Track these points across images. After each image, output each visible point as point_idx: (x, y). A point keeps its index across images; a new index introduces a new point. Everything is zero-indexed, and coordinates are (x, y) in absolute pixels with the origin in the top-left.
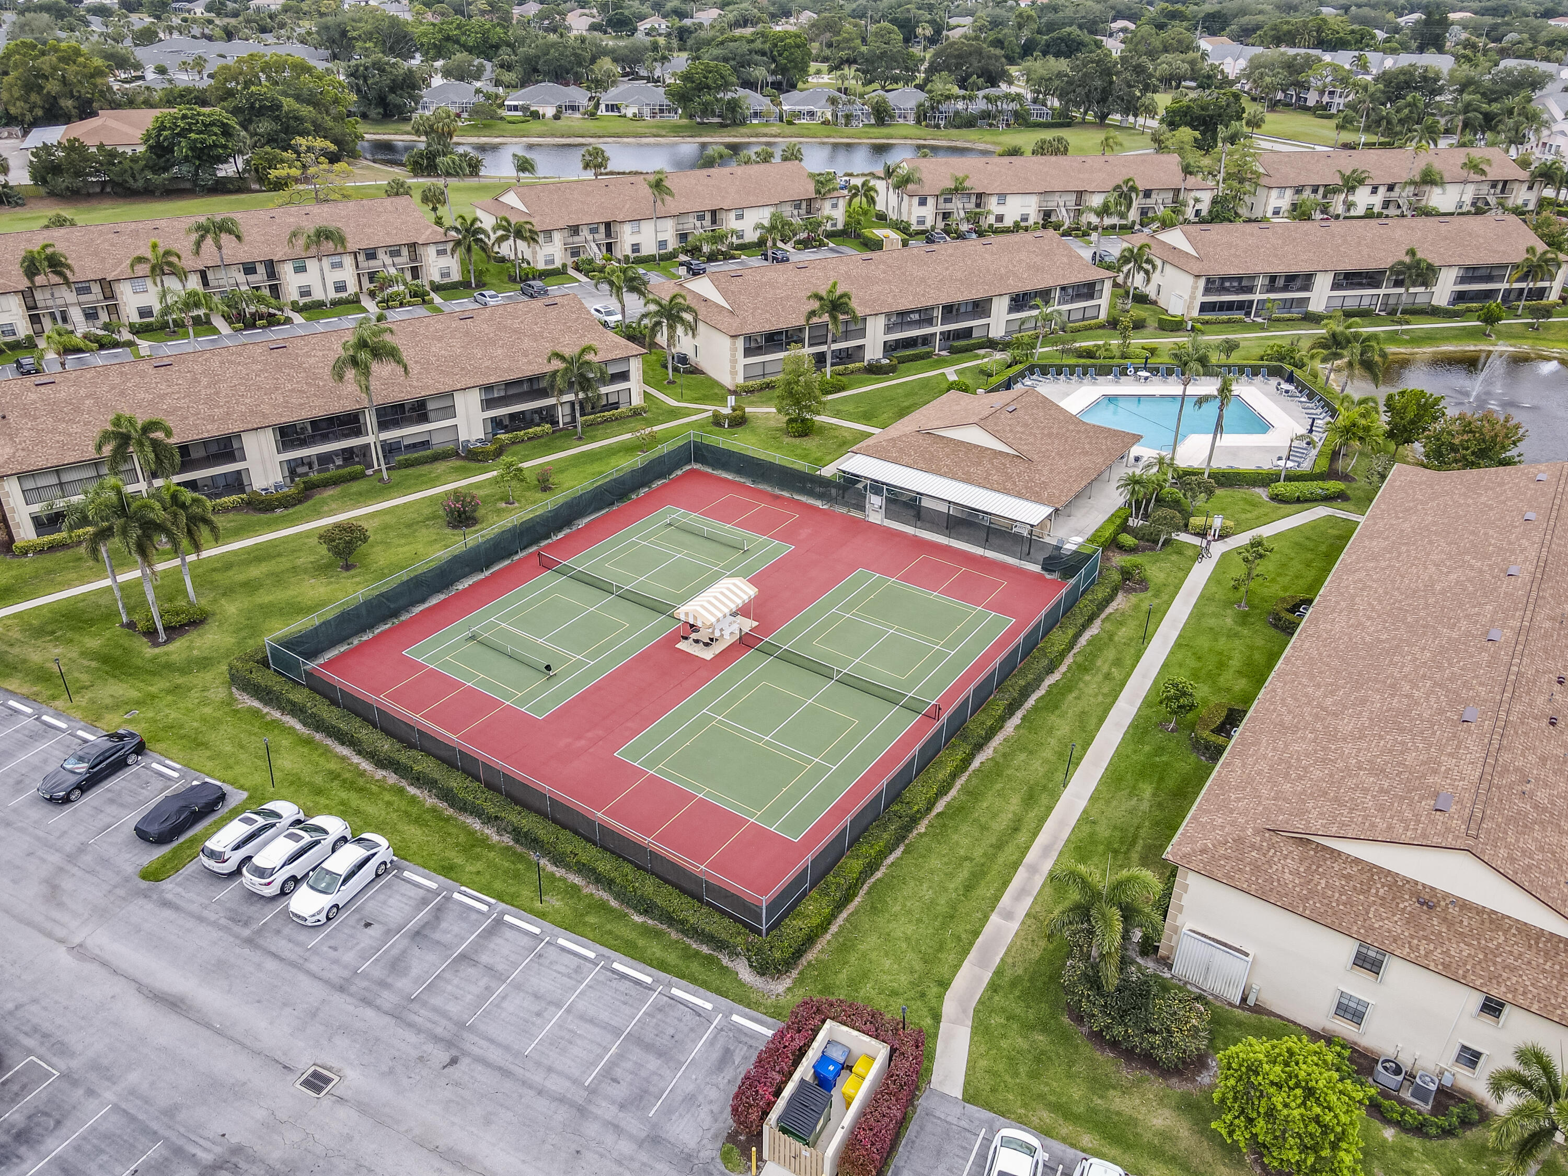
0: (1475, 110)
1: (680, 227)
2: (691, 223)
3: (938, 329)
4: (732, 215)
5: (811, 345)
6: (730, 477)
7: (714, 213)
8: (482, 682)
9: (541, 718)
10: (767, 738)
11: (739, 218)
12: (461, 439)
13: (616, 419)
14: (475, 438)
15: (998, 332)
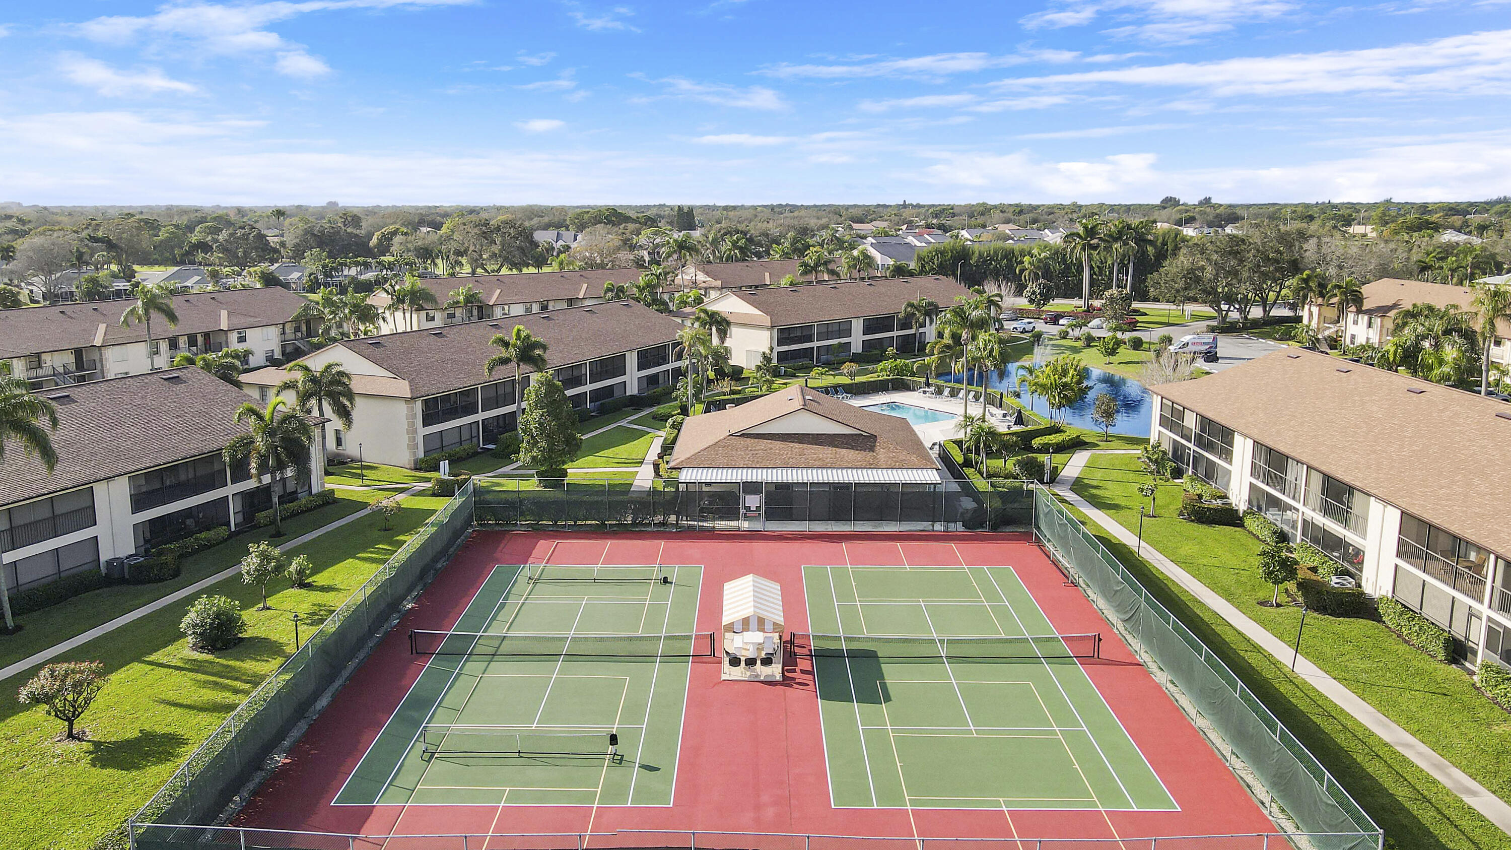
3: (588, 388)
4: (234, 337)
5: (484, 409)
7: (207, 336)
8: (515, 796)
9: (671, 805)
10: (972, 727)
11: (242, 339)
12: (103, 558)
13: (303, 512)
14: (122, 554)
15: (632, 389)
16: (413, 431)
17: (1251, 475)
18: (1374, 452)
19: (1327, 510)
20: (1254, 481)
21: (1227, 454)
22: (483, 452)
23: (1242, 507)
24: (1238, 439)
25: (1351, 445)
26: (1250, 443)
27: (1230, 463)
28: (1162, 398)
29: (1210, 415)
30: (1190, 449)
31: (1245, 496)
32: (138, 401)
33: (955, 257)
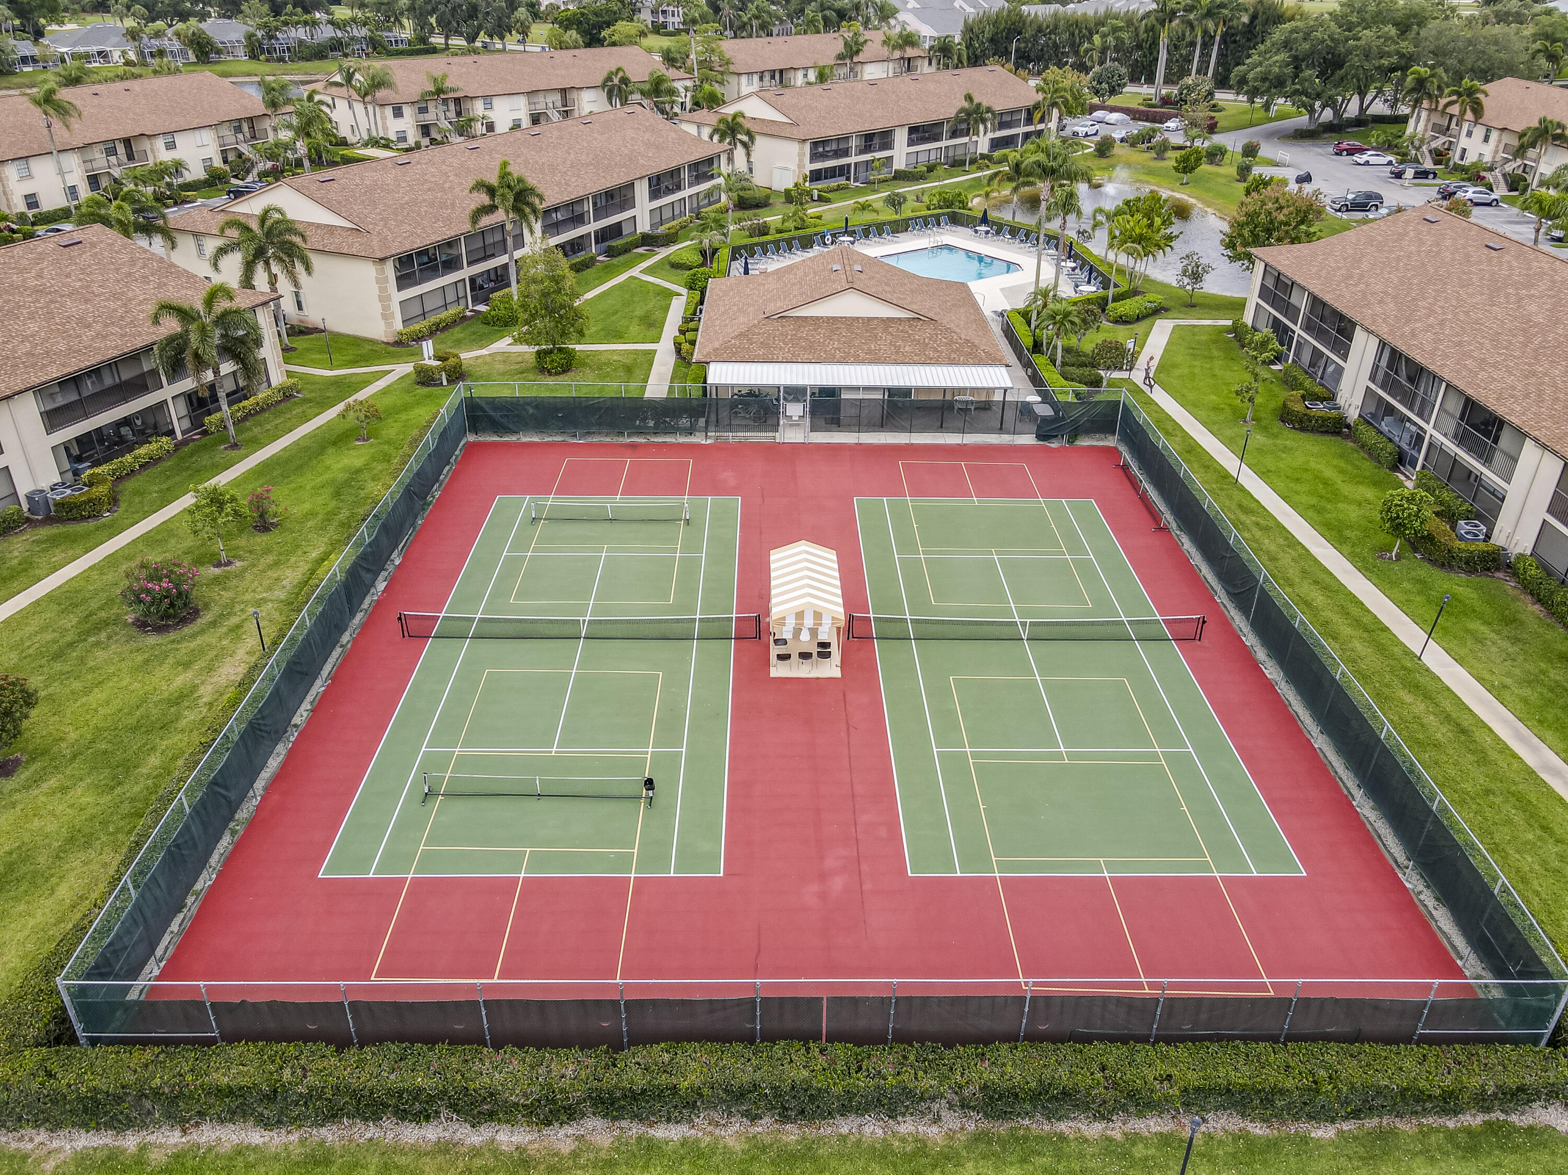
0: (829, 8)
1: (89, 166)
2: (100, 161)
3: (591, 227)
4: (160, 143)
5: (470, 264)
6: (536, 439)
7: (127, 142)
8: (537, 861)
9: (721, 875)
10: (1062, 749)
11: (171, 146)
12: (22, 491)
13: (263, 410)
14: (45, 485)
15: (644, 226)
16: (384, 299)
17: (1370, 379)
18: (1534, 374)
19: (1461, 439)
20: (1373, 387)
21: (1343, 350)
22: (472, 317)
23: (1353, 414)
24: (1359, 336)
25: (1504, 360)
26: (1373, 344)
27: (1345, 357)
28: (1266, 265)
29: (1328, 298)
30: (1294, 332)
31: (1358, 400)
32: (32, 283)
33: (1009, 29)
